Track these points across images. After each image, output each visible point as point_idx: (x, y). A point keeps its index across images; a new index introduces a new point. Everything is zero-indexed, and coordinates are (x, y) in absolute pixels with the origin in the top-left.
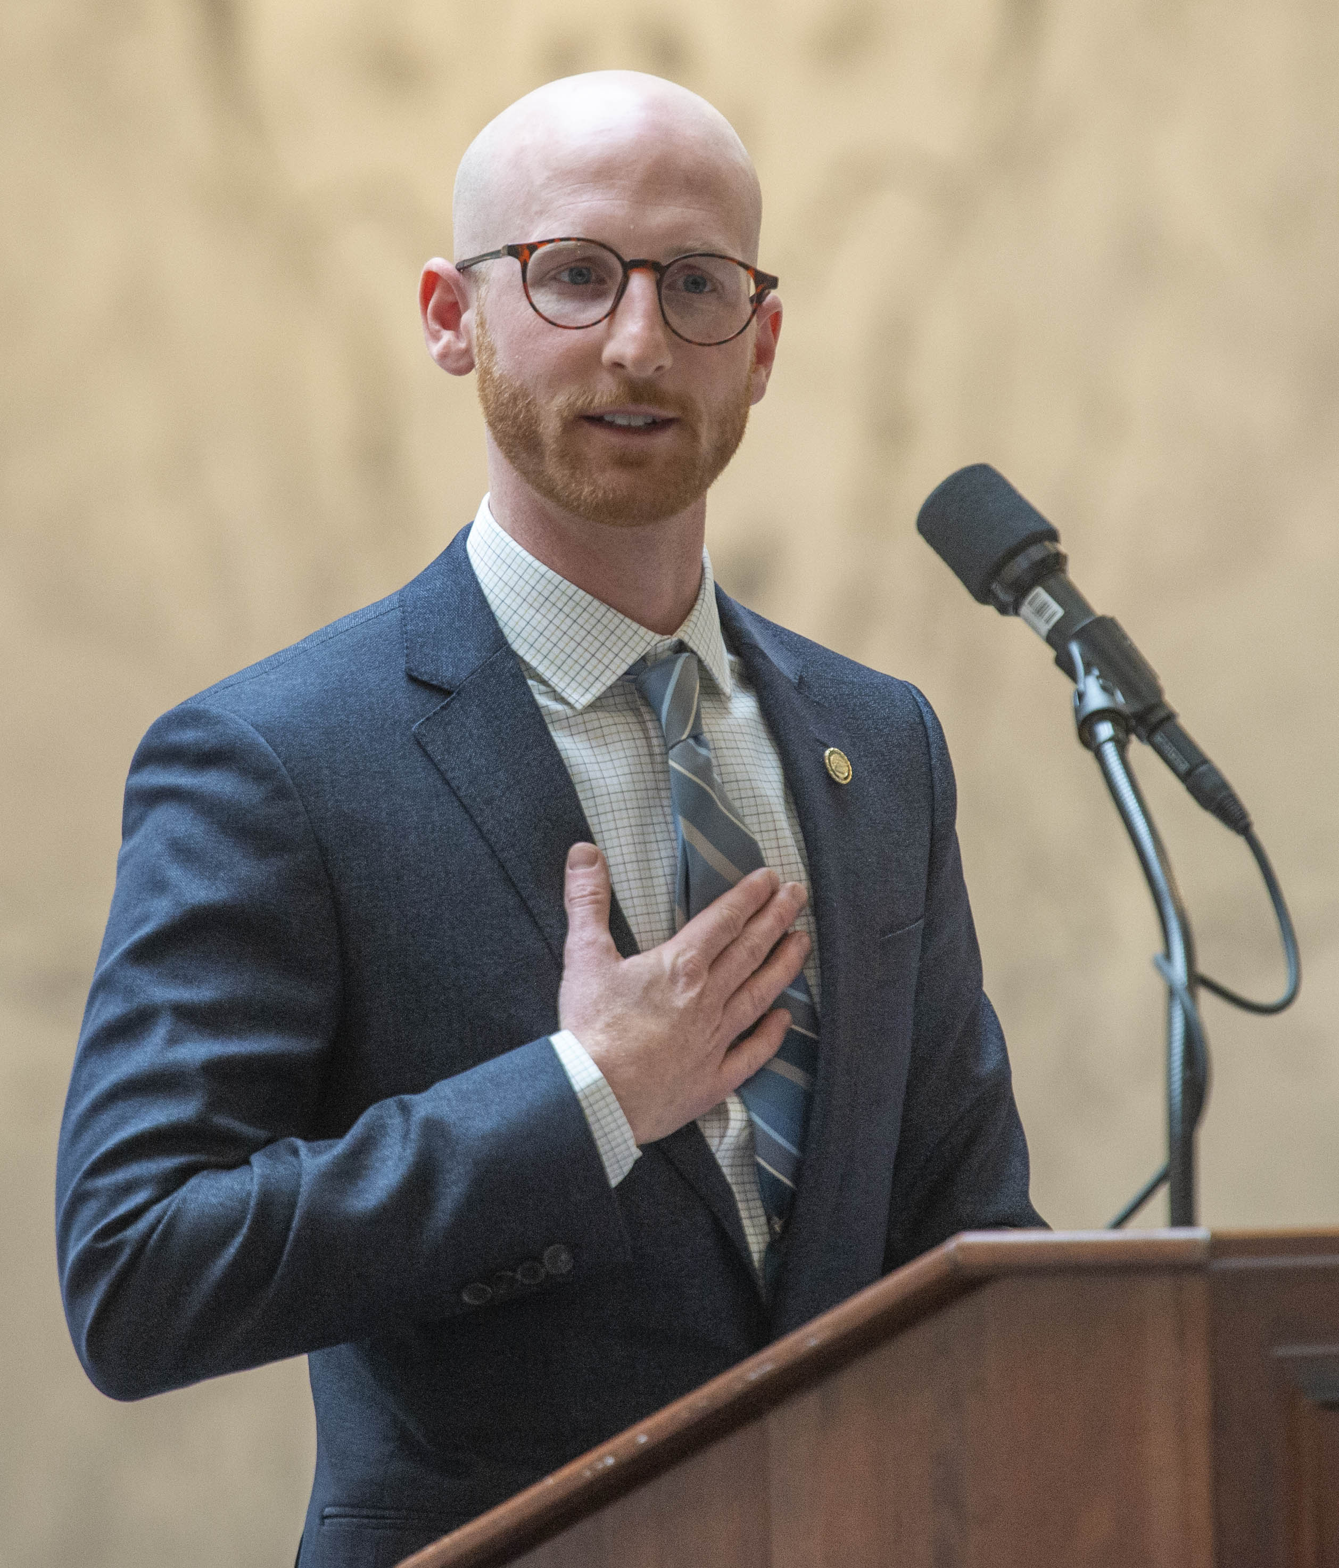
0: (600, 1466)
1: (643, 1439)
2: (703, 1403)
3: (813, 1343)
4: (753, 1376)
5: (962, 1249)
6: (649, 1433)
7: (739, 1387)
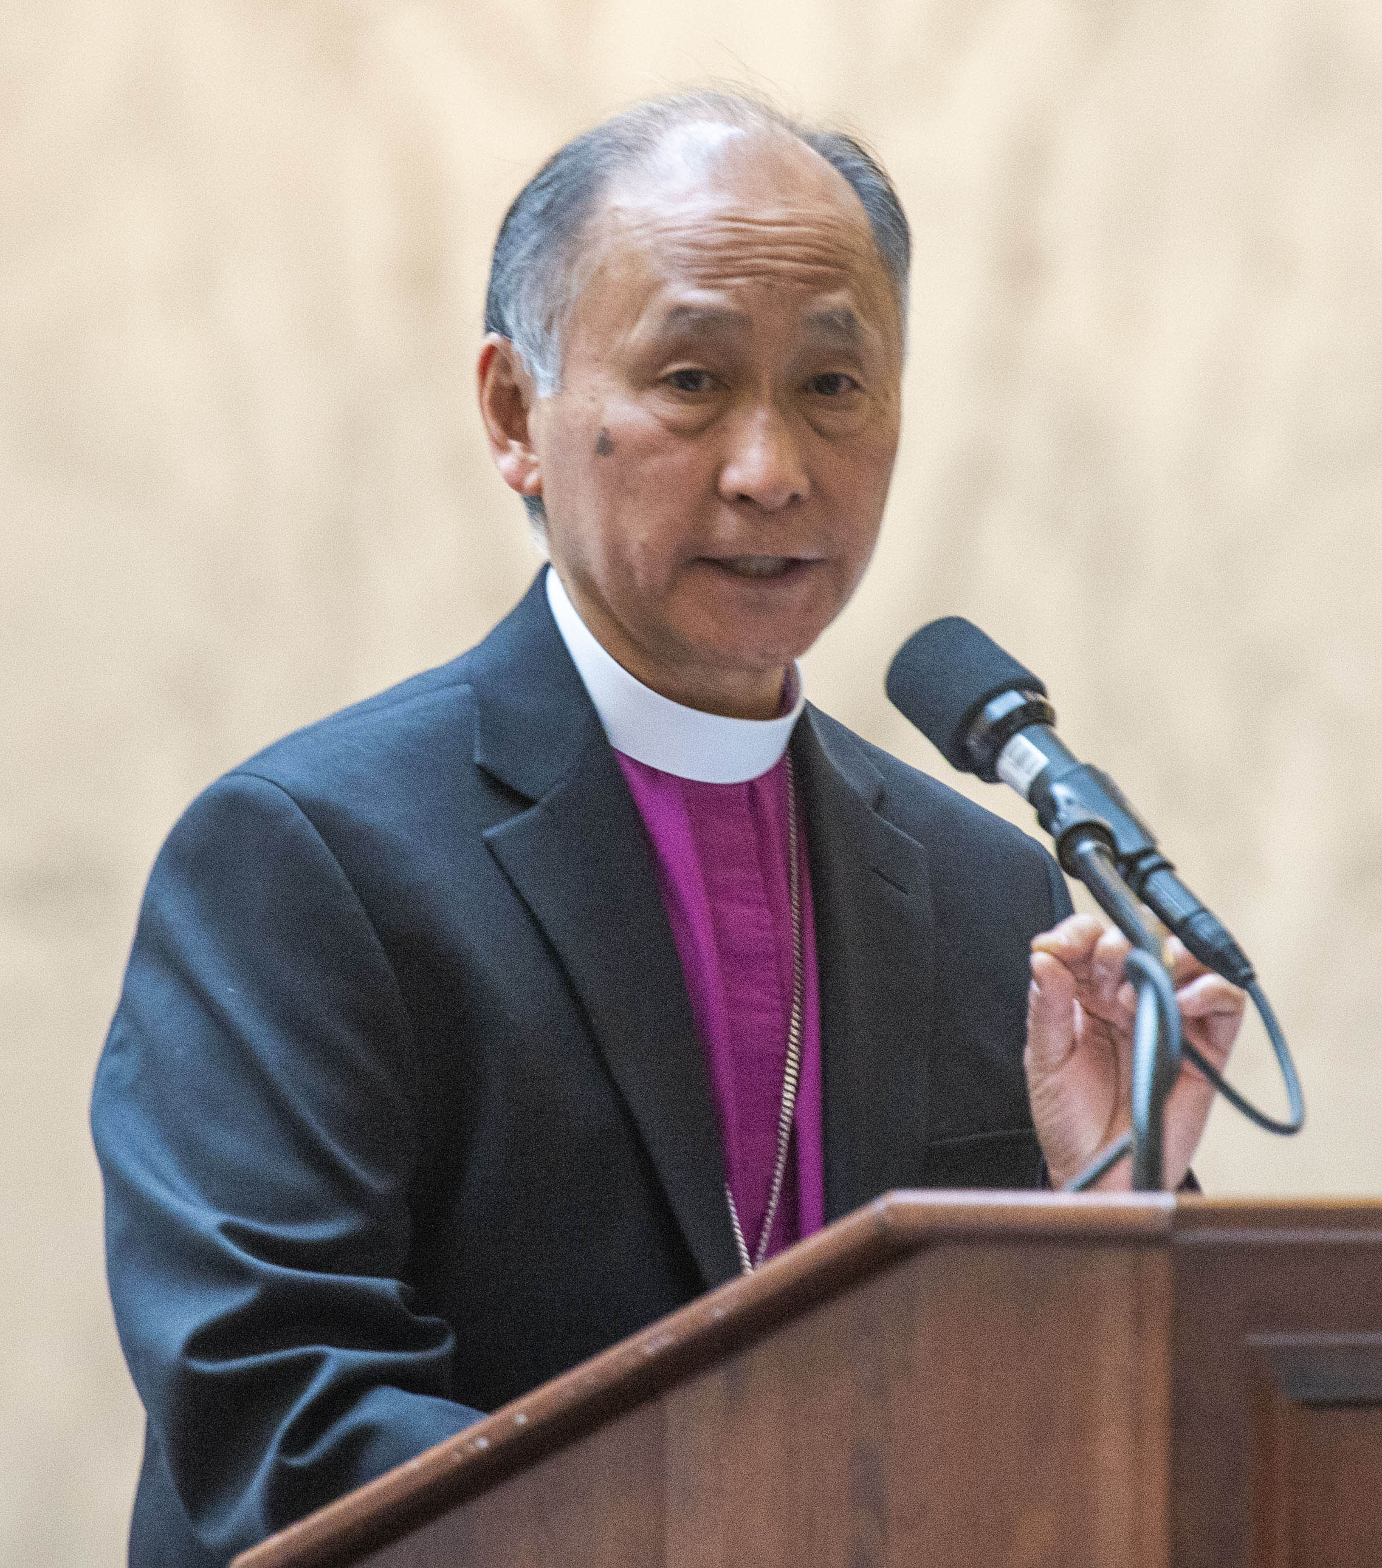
0: (472, 1449)
1: (521, 1420)
2: (592, 1380)
3: (719, 1313)
4: (650, 1350)
5: (891, 1210)
6: (526, 1411)
7: (632, 1362)
